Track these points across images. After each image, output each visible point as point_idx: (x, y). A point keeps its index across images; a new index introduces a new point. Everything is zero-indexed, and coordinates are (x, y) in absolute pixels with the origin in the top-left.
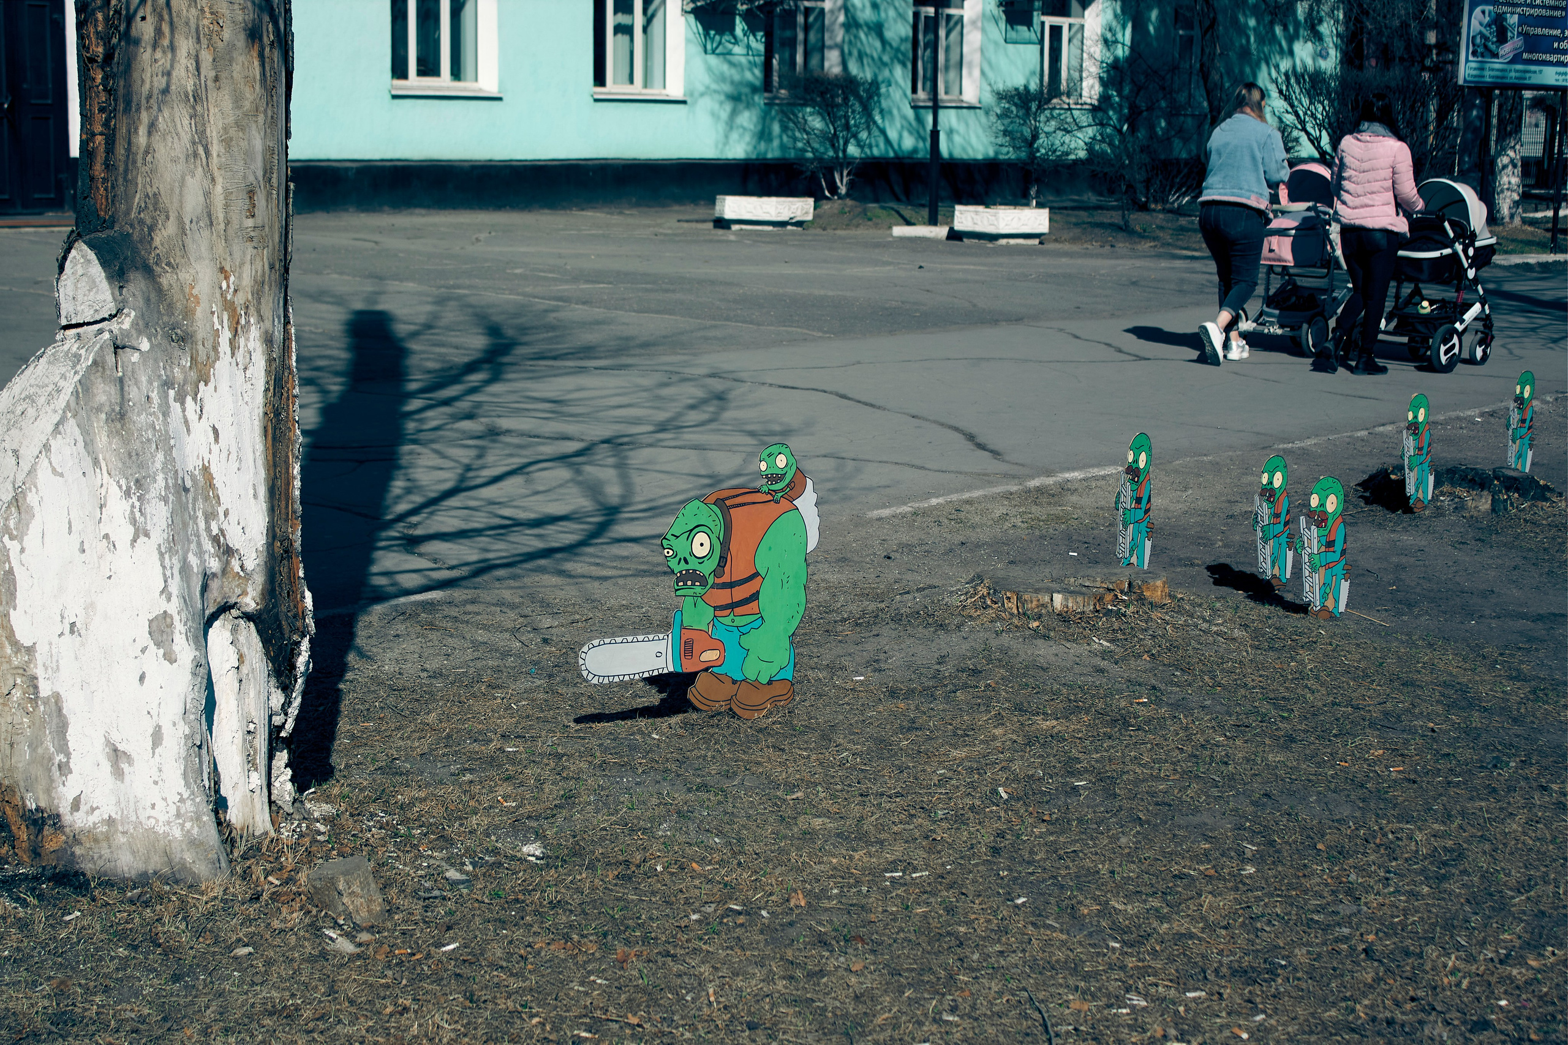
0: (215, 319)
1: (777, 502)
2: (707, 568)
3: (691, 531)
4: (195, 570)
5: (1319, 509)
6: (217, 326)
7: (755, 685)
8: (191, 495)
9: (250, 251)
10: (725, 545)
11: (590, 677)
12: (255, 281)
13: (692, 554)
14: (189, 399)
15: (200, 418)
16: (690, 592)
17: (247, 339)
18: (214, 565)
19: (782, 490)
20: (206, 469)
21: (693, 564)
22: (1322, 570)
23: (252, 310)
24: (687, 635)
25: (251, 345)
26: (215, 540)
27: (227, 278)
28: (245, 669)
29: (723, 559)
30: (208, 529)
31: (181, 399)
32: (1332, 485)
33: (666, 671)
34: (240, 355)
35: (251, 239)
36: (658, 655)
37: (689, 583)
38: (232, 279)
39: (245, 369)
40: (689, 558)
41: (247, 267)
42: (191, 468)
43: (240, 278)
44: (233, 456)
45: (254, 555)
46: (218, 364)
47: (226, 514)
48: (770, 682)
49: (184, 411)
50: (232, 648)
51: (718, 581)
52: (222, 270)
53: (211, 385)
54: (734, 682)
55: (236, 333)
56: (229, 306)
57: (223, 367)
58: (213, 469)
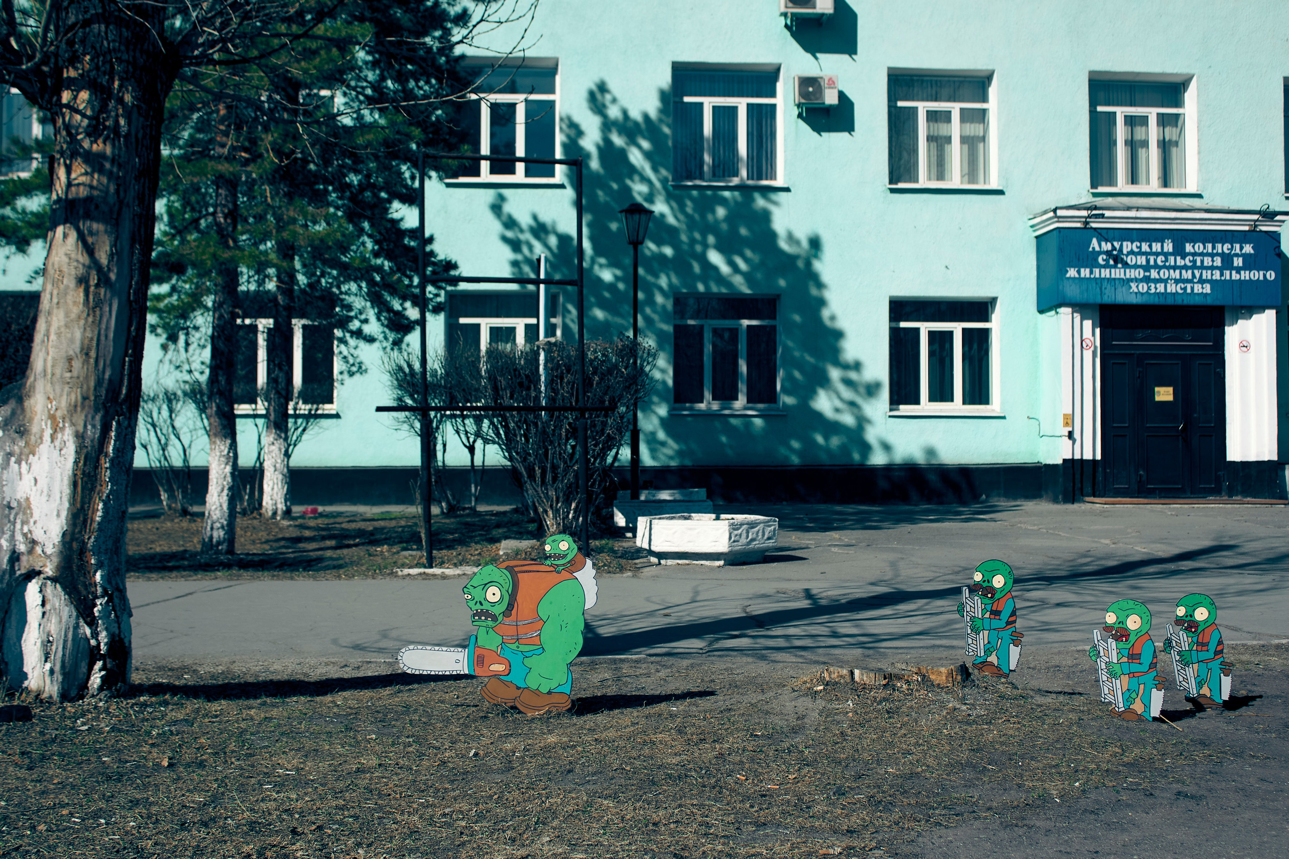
0: (43, 423)
1: (559, 572)
2: (498, 610)
4: (5, 548)
6: (44, 427)
7: (537, 692)
8: (13, 512)
9: (66, 389)
10: (513, 596)
11: (406, 669)
12: (70, 405)
13: (485, 599)
14: (23, 463)
15: (29, 472)
16: (484, 624)
17: (63, 435)
18: (22, 548)
19: (563, 565)
20: (28, 499)
21: (486, 606)
23: (67, 420)
24: (479, 651)
25: (66, 438)
26: (25, 535)
27: (51, 403)
28: (48, 607)
29: (510, 606)
30: (22, 529)
31: (19, 462)
33: (462, 673)
34: (57, 443)
35: (68, 383)
36: (457, 661)
37: (483, 618)
38: (54, 403)
39: (60, 450)
40: (483, 602)
41: (65, 397)
42: (18, 497)
43: (59, 402)
44: (45, 493)
45: (52, 546)
46: (41, 446)
47: (35, 523)
48: (549, 693)
49: (20, 468)
50: (39, 595)
52: (49, 398)
53: (37, 456)
54: (518, 688)
55: (55, 431)
56: (52, 417)
57: (45, 448)
58: (32, 499)
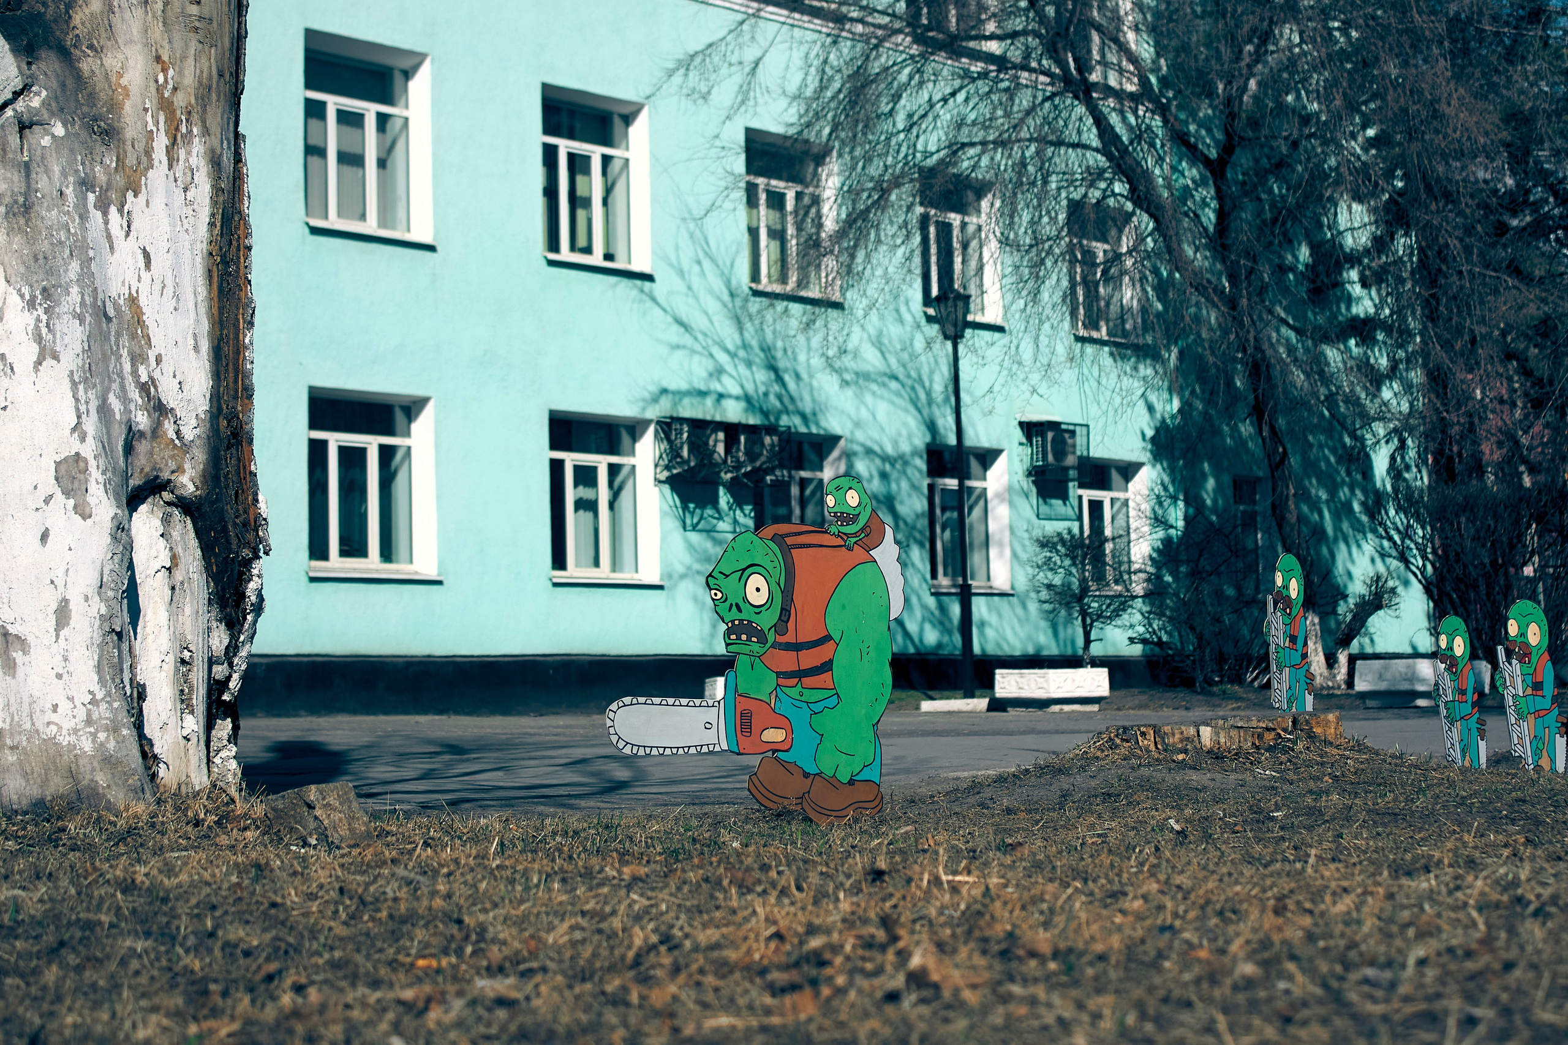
0: (149, 119)
1: (850, 549)
2: (766, 621)
3: (744, 570)
4: (118, 417)
5: (1519, 640)
6: (151, 126)
7: (833, 782)
8: (113, 327)
9: (194, 45)
10: (788, 593)
11: (621, 744)
12: (200, 83)
13: (745, 599)
14: (113, 210)
15: (127, 235)
16: (746, 649)
17: (189, 153)
18: (142, 420)
19: (855, 535)
20: (133, 300)
21: (747, 614)
22: (1531, 718)
23: (195, 117)
24: (744, 704)
25: (194, 161)
26: (144, 388)
27: (164, 70)
28: (179, 575)
29: (785, 612)
30: (135, 373)
31: (103, 206)
32: (1531, 610)
34: (179, 169)
35: (196, 30)
36: (708, 726)
37: (744, 637)
38: (171, 72)
39: (186, 190)
40: (742, 604)
41: (191, 61)
42: (114, 294)
43: (180, 73)
44: (168, 291)
45: (194, 422)
46: (151, 173)
47: (159, 359)
48: (852, 782)
49: (106, 222)
50: (162, 542)
51: (780, 639)
52: (158, 59)
53: (142, 198)
54: (806, 775)
55: (174, 142)
56: (165, 105)
57: (157, 177)
58: (143, 301)
